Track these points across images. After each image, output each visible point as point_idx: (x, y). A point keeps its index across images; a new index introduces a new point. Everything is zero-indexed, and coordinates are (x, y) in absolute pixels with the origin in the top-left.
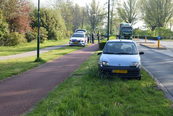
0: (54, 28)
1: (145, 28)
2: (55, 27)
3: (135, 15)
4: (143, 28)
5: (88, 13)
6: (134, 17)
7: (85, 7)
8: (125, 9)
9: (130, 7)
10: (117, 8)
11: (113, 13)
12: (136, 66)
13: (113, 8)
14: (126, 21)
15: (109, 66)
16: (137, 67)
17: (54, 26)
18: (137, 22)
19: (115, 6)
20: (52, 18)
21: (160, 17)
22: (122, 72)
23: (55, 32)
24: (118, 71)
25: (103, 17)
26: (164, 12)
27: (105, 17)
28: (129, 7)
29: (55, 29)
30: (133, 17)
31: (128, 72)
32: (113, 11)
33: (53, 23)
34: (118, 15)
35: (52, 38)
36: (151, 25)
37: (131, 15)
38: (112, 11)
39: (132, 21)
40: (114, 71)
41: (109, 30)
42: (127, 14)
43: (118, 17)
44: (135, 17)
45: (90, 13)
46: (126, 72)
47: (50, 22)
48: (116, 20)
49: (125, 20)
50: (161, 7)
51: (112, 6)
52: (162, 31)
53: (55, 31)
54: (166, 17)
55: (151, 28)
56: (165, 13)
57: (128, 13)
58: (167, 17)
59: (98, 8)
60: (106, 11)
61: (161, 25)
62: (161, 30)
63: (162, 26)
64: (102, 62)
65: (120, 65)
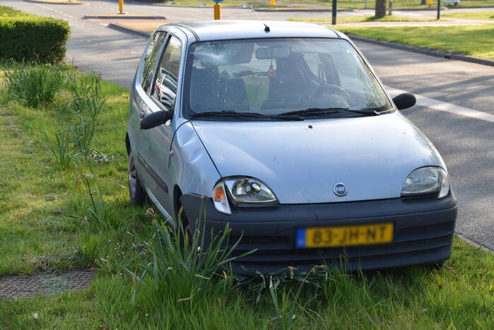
12: (437, 192)
15: (276, 206)
16: (441, 196)
64: (222, 180)
65: (342, 194)
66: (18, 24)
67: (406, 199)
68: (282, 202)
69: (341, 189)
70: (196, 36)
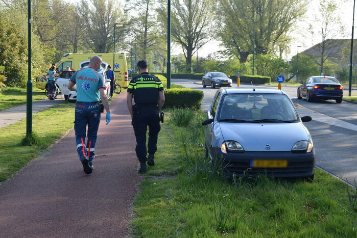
0: (17, 57)
1: (224, 57)
2: (20, 54)
3: (200, 25)
4: (220, 55)
5: (87, 21)
6: (198, 30)
7: (80, 7)
8: (177, 11)
9: (189, 6)
10: (157, 10)
11: (148, 20)
12: (306, 150)
13: (147, 9)
14: (179, 39)
15: (243, 152)
16: (308, 151)
17: (17, 52)
18: (205, 42)
19: (152, 4)
20: (9, 33)
21: (259, 30)
22: (275, 164)
23: (21, 68)
24: (265, 164)
25: (125, 30)
26: (268, 20)
27: (130, 30)
28: (186, 8)
29: (20, 61)
30: (195, 30)
31: (290, 163)
32: (149, 17)
33: (14, 44)
34: (160, 25)
35: (12, 83)
36: (239, 50)
37: (191, 26)
38: (147, 15)
39: (193, 39)
40: (255, 164)
41: (170, 63)
42: (182, 24)
43: (161, 31)
44: (200, 31)
45: (93, 21)
46: (284, 164)
47: (5, 43)
48: (155, 38)
49: (177, 38)
50: (260, 7)
51: (146, 4)
52: (265, 64)
53: (20, 65)
54: (272, 30)
55: (240, 57)
56: (270, 21)
57: (184, 21)
58: (275, 32)
59: (112, 9)
60: (132, 16)
61: (261, 50)
62: (263, 60)
63: (265, 53)
64: (225, 142)
65: (268, 148)
66: (181, 92)
67: (293, 152)
68: (245, 150)
69: (268, 147)
70: (226, 92)
